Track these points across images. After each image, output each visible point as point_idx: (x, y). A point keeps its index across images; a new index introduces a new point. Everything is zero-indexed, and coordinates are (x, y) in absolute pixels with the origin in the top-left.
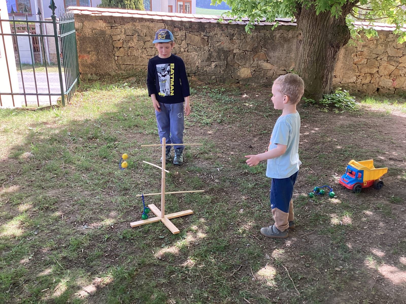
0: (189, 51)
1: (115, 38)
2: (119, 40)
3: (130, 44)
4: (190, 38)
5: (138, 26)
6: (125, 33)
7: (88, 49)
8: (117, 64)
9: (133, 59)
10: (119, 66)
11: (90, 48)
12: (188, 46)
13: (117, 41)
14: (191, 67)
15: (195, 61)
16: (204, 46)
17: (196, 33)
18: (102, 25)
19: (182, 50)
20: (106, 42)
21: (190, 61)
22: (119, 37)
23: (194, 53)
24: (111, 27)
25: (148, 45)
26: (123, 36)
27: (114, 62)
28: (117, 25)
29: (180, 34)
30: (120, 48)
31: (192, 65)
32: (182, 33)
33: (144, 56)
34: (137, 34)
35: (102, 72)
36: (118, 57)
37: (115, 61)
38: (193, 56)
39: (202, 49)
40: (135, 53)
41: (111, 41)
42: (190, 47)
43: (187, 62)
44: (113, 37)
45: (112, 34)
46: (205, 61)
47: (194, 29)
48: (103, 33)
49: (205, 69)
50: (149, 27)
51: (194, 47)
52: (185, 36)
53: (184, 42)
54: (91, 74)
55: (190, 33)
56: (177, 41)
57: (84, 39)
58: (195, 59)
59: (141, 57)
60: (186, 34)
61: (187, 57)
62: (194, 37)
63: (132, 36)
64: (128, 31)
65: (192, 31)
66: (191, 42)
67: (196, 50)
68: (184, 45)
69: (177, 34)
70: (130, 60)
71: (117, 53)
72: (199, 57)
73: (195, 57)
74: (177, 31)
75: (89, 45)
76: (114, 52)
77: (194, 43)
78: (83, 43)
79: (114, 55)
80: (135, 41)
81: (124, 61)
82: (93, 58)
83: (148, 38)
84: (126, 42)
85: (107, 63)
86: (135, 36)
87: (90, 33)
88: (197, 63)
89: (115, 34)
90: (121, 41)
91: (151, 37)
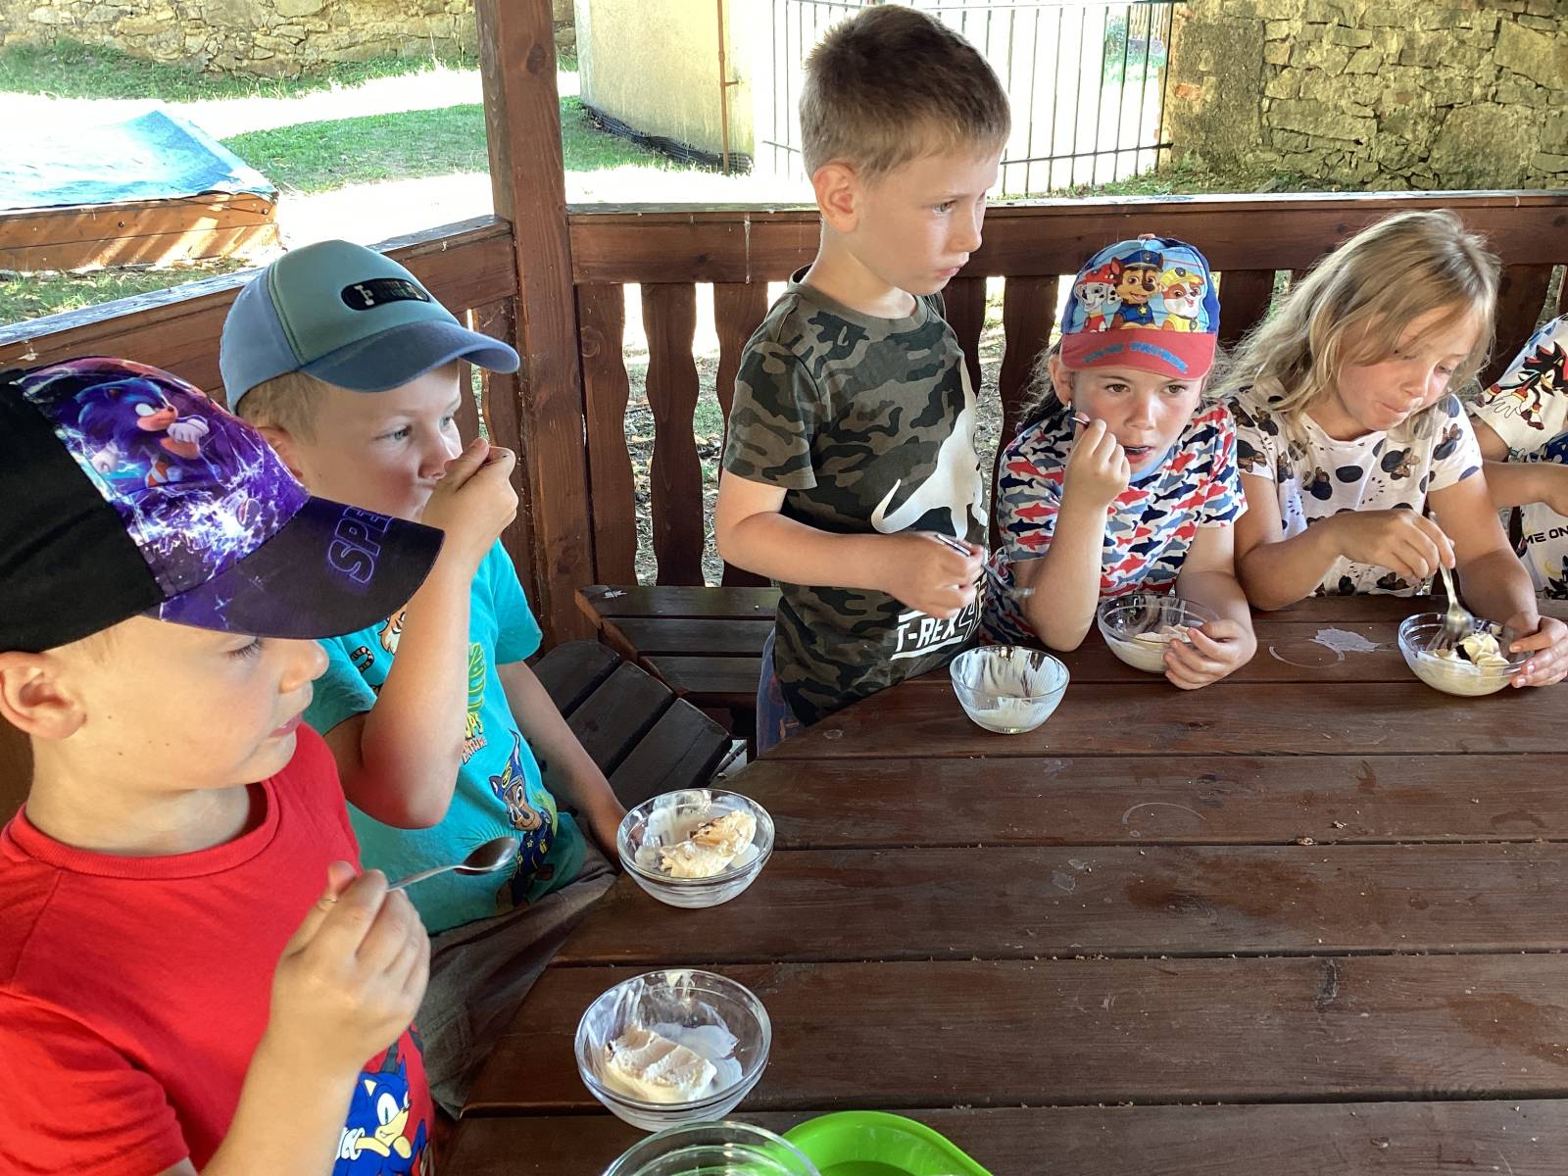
0: (1502, 97)
1: (1277, 31)
2: (1283, 40)
3: (1314, 57)
4: (1515, 41)
6: (1303, 15)
7: (1202, 67)
8: (1262, 127)
9: (1310, 115)
10: (1267, 133)
11: (1207, 61)
12: (1498, 78)
13: (1278, 44)
14: (1498, 170)
15: (1515, 146)
17: (1540, 24)
19: (1477, 91)
20: (1247, 42)
21: (1500, 143)
22: (1284, 29)
23: (1518, 107)
25: (1365, 59)
26: (1298, 25)
27: (1255, 119)
29: (1479, 22)
30: (1284, 67)
31: (1504, 159)
32: (1487, 19)
33: (1343, 103)
34: (1336, 20)
35: (1219, 149)
36: (1272, 99)
37: (1261, 113)
38: (1511, 121)
39: (1555, 94)
40: (1322, 92)
41: (1261, 42)
42: (1506, 85)
43: (1487, 144)
44: (1270, 27)
45: (1269, 15)
46: (1556, 150)
48: (1247, 10)
51: (1523, 81)
52: (1497, 32)
53: (1487, 57)
54: (1193, 153)
55: (1515, 20)
56: (1462, 50)
58: (1517, 138)
59: (1336, 107)
60: (1499, 24)
61: (1488, 123)
62: (1531, 39)
63: (1322, 26)
64: (1313, 6)
65: (1525, 13)
66: (1513, 59)
67: (1528, 99)
68: (1485, 70)
69: (1468, 24)
70: (1302, 114)
71: (1271, 86)
72: (1534, 130)
73: (1517, 125)
74: (1469, 11)
75: (1206, 54)
76: (1263, 84)
77: (1526, 66)
78: (1194, 43)
79: (1262, 93)
80: (1326, 45)
81: (1286, 116)
82: (1209, 98)
83: (1366, 37)
84: (1301, 49)
85: (1239, 118)
86: (1329, 26)
87: (1217, 11)
88: (1524, 155)
89: (1277, 17)
90: (1287, 44)
91: (1378, 31)
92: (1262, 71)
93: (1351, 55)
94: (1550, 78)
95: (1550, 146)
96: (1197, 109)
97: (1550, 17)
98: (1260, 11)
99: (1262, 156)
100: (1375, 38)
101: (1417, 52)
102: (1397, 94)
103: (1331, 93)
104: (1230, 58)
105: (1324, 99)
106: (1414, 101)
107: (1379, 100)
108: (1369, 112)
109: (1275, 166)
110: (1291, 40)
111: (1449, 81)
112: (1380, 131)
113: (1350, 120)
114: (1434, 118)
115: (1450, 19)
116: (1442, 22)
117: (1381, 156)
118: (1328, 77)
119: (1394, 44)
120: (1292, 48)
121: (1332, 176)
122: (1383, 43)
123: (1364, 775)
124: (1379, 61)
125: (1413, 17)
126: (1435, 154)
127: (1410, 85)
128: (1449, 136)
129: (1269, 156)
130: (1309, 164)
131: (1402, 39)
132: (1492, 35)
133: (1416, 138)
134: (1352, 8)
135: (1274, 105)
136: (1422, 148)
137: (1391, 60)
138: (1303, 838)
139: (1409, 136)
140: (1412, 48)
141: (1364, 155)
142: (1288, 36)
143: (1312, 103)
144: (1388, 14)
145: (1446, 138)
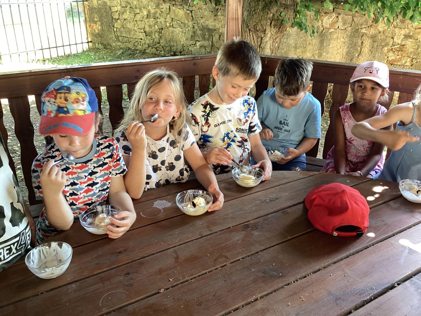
1: (113, 9)
3: (125, 16)
4: (174, 11)
6: (120, 5)
8: (115, 36)
9: (128, 32)
10: (117, 37)
11: (96, 18)
12: (172, 21)
13: (115, 13)
14: (177, 45)
15: (180, 39)
16: (189, 22)
17: (179, 7)
20: (106, 12)
21: (176, 38)
22: (116, 9)
23: (179, 29)
25: (138, 17)
27: (113, 34)
29: (165, 7)
30: (118, 19)
32: (167, 6)
34: (129, 6)
37: (114, 32)
38: (177, 32)
39: (186, 25)
41: (110, 12)
42: (175, 23)
43: (173, 38)
45: (111, 5)
48: (105, 4)
49: (190, 49)
51: (178, 22)
53: (169, 16)
55: (173, 6)
56: (162, 14)
57: (92, 10)
58: (180, 37)
59: (134, 30)
60: (170, 7)
61: (172, 33)
62: (178, 11)
63: (126, 8)
64: (122, 2)
65: (175, 4)
66: (175, 16)
67: (180, 26)
68: (169, 20)
69: (162, 7)
70: (125, 32)
71: (115, 24)
72: (183, 34)
73: (179, 33)
74: (162, 4)
75: (96, 16)
76: (113, 24)
77: (178, 18)
78: (92, 13)
80: (128, 13)
81: (121, 32)
82: (99, 28)
83: (138, 11)
84: (121, 14)
85: (109, 33)
86: (128, 8)
87: (96, 4)
88: (182, 41)
89: (113, 5)
90: (117, 13)
91: (140, 9)
92: (112, 20)
93: (135, 16)
94: (184, 21)
95: (188, 38)
96: (97, 31)
97: (181, 5)
98: (108, 4)
99: (117, 44)
100: (140, 11)
101: (151, 15)
102: (149, 26)
103: (132, 26)
104: (103, 17)
105: (130, 28)
106: (153, 28)
107: (144, 27)
108: (142, 31)
109: (121, 46)
110: (118, 11)
111: (161, 22)
112: (146, 36)
113: (138, 33)
114: (159, 32)
115: (158, 6)
116: (156, 6)
117: (148, 42)
118: (130, 22)
119: (145, 13)
120: (119, 14)
121: (137, 48)
122: (142, 12)
123: (175, 256)
124: (142, 17)
125: (148, 5)
126: (161, 41)
127: (151, 23)
128: (164, 37)
129: (119, 44)
130: (130, 46)
131: (147, 11)
132: (168, 10)
133: (156, 37)
134: (133, 3)
135: (117, 30)
136: (158, 40)
137: (145, 17)
138: (160, 289)
139: (154, 37)
140: (150, 13)
141: (144, 42)
142: (117, 11)
143: (127, 29)
144: (142, 4)
145: (163, 37)
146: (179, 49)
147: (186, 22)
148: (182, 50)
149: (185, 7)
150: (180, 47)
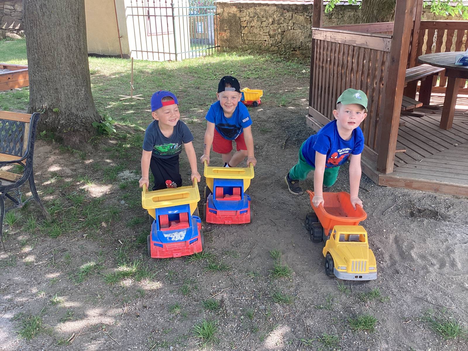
0: (295, 29)
1: (242, 19)
3: (253, 24)
4: (296, 17)
5: (258, 9)
6: (249, 16)
7: (225, 28)
8: (242, 40)
9: (254, 36)
10: (244, 41)
11: (226, 27)
12: (294, 25)
13: (243, 22)
14: (296, 43)
15: (299, 37)
16: (307, 25)
17: (300, 14)
18: (234, 9)
19: (290, 28)
20: (236, 22)
21: (296, 37)
22: (245, 19)
23: (299, 30)
24: (240, 11)
25: (264, 24)
26: (248, 18)
27: (241, 38)
28: (244, 9)
29: (288, 15)
30: (246, 27)
31: (297, 41)
32: (290, 14)
33: (261, 33)
34: (257, 16)
35: (232, 46)
36: (244, 34)
38: (298, 33)
39: (305, 27)
40: (256, 31)
41: (239, 22)
42: (296, 26)
43: (293, 38)
45: (241, 16)
46: (307, 37)
47: (299, 10)
48: (235, 15)
49: (307, 45)
50: (265, 10)
51: (299, 25)
52: (292, 16)
53: (291, 21)
54: (226, 47)
55: (295, 14)
56: (285, 20)
57: (222, 21)
59: (259, 34)
60: (292, 15)
61: (293, 34)
62: (299, 17)
63: (254, 18)
64: (251, 14)
65: (297, 12)
66: (296, 21)
67: (300, 28)
68: (291, 24)
69: (286, 15)
70: (252, 36)
71: (243, 31)
72: (303, 34)
74: (286, 13)
75: (226, 25)
77: (299, 22)
78: (222, 23)
79: (241, 32)
80: (255, 21)
81: (248, 37)
82: (228, 35)
83: (264, 19)
84: (249, 23)
85: (236, 38)
87: (227, 16)
88: (301, 39)
89: (243, 17)
90: (246, 22)
91: (267, 18)
92: (241, 28)
93: (261, 23)
94: (304, 24)
95: (306, 37)
96: (225, 38)
97: (302, 13)
98: (238, 15)
102: (273, 30)
103: (258, 31)
104: (232, 26)
105: (256, 33)
106: (277, 31)
107: (269, 32)
108: (267, 34)
111: (283, 26)
112: (270, 38)
113: (263, 36)
114: (281, 34)
116: (281, 15)
117: (271, 43)
118: (256, 28)
119: (271, 20)
122: (268, 20)
124: (268, 24)
125: (274, 15)
126: (283, 41)
127: (275, 28)
129: (244, 46)
130: (255, 47)
133: (278, 38)
134: (260, 13)
136: (280, 40)
137: (270, 23)
140: (275, 21)
141: (267, 43)
143: (254, 34)
144: (268, 14)
145: (285, 38)
146: (298, 46)
147: (305, 25)
148: (300, 46)
149: (305, 14)
150: (299, 44)
